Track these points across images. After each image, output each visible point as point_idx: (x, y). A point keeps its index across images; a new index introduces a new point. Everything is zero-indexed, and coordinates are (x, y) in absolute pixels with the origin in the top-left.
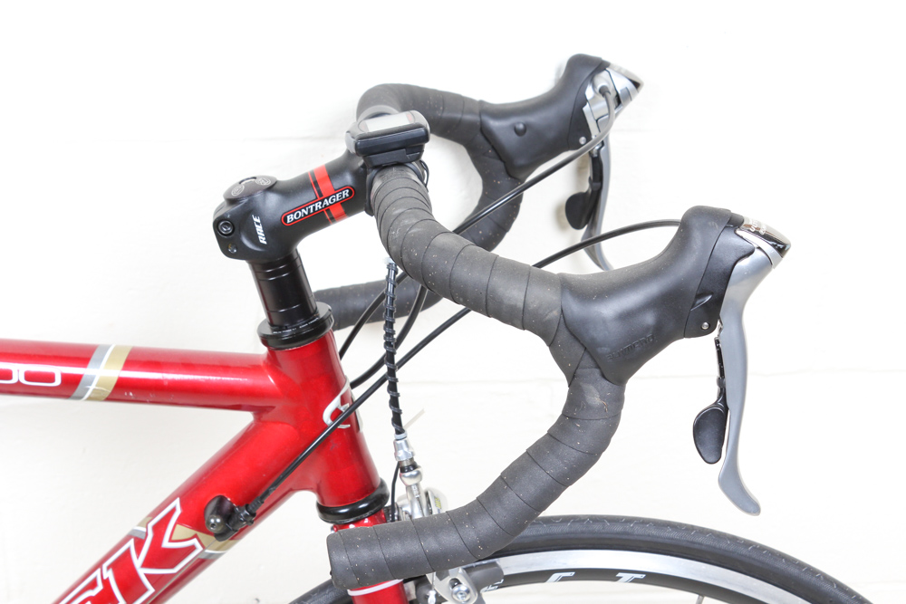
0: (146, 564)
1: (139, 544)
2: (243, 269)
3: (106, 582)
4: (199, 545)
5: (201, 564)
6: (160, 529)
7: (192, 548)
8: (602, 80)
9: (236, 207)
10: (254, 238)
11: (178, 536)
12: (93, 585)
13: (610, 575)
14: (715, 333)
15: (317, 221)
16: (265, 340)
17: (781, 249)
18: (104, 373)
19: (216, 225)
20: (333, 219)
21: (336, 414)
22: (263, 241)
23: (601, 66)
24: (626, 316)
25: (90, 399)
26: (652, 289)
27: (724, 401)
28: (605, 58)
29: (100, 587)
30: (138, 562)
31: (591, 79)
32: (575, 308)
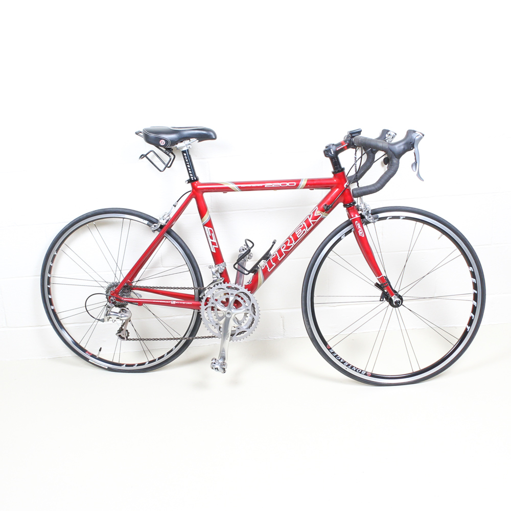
0: (312, 219)
1: (310, 216)
2: (328, 159)
3: (304, 225)
4: (322, 214)
5: (322, 219)
6: (314, 213)
7: (320, 215)
8: (389, 133)
9: (327, 148)
10: (331, 153)
11: (318, 213)
12: (301, 226)
13: (398, 217)
14: (414, 149)
15: (342, 150)
16: (333, 173)
17: (423, 135)
18: (303, 183)
19: (324, 152)
20: (345, 150)
21: (346, 185)
22: (333, 153)
23: (388, 131)
24: (399, 147)
25: (301, 188)
26: (403, 143)
27: (416, 161)
28: (389, 130)
29: (302, 226)
30: (310, 219)
31: (387, 133)
32: (391, 147)
